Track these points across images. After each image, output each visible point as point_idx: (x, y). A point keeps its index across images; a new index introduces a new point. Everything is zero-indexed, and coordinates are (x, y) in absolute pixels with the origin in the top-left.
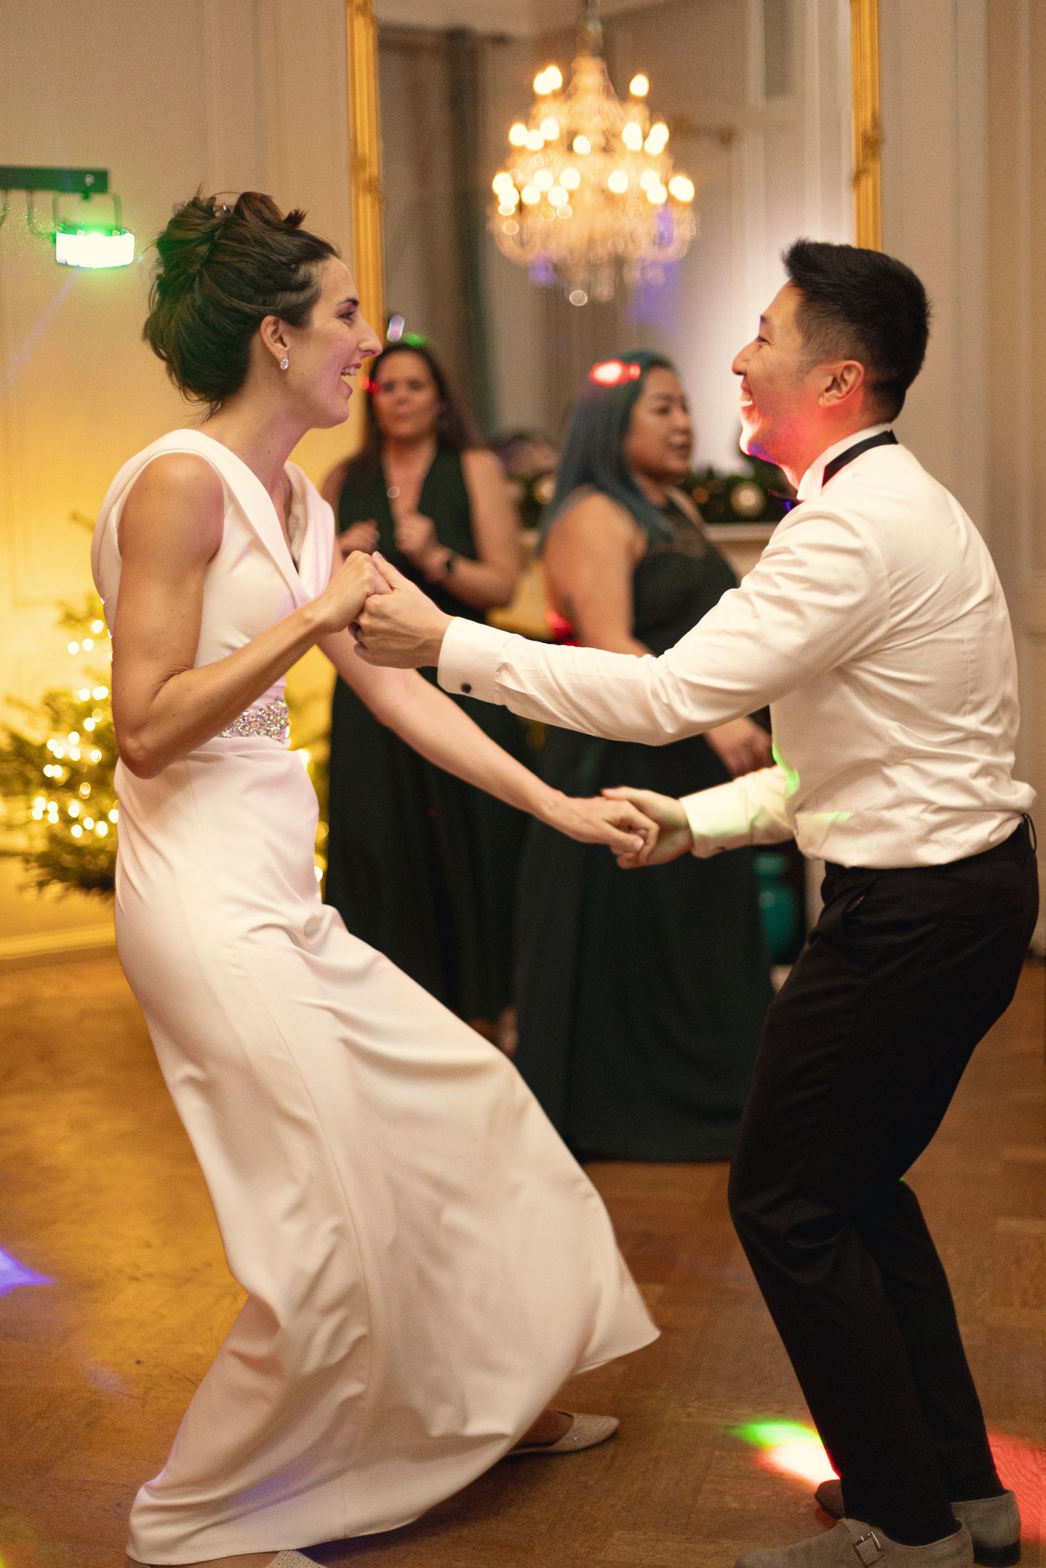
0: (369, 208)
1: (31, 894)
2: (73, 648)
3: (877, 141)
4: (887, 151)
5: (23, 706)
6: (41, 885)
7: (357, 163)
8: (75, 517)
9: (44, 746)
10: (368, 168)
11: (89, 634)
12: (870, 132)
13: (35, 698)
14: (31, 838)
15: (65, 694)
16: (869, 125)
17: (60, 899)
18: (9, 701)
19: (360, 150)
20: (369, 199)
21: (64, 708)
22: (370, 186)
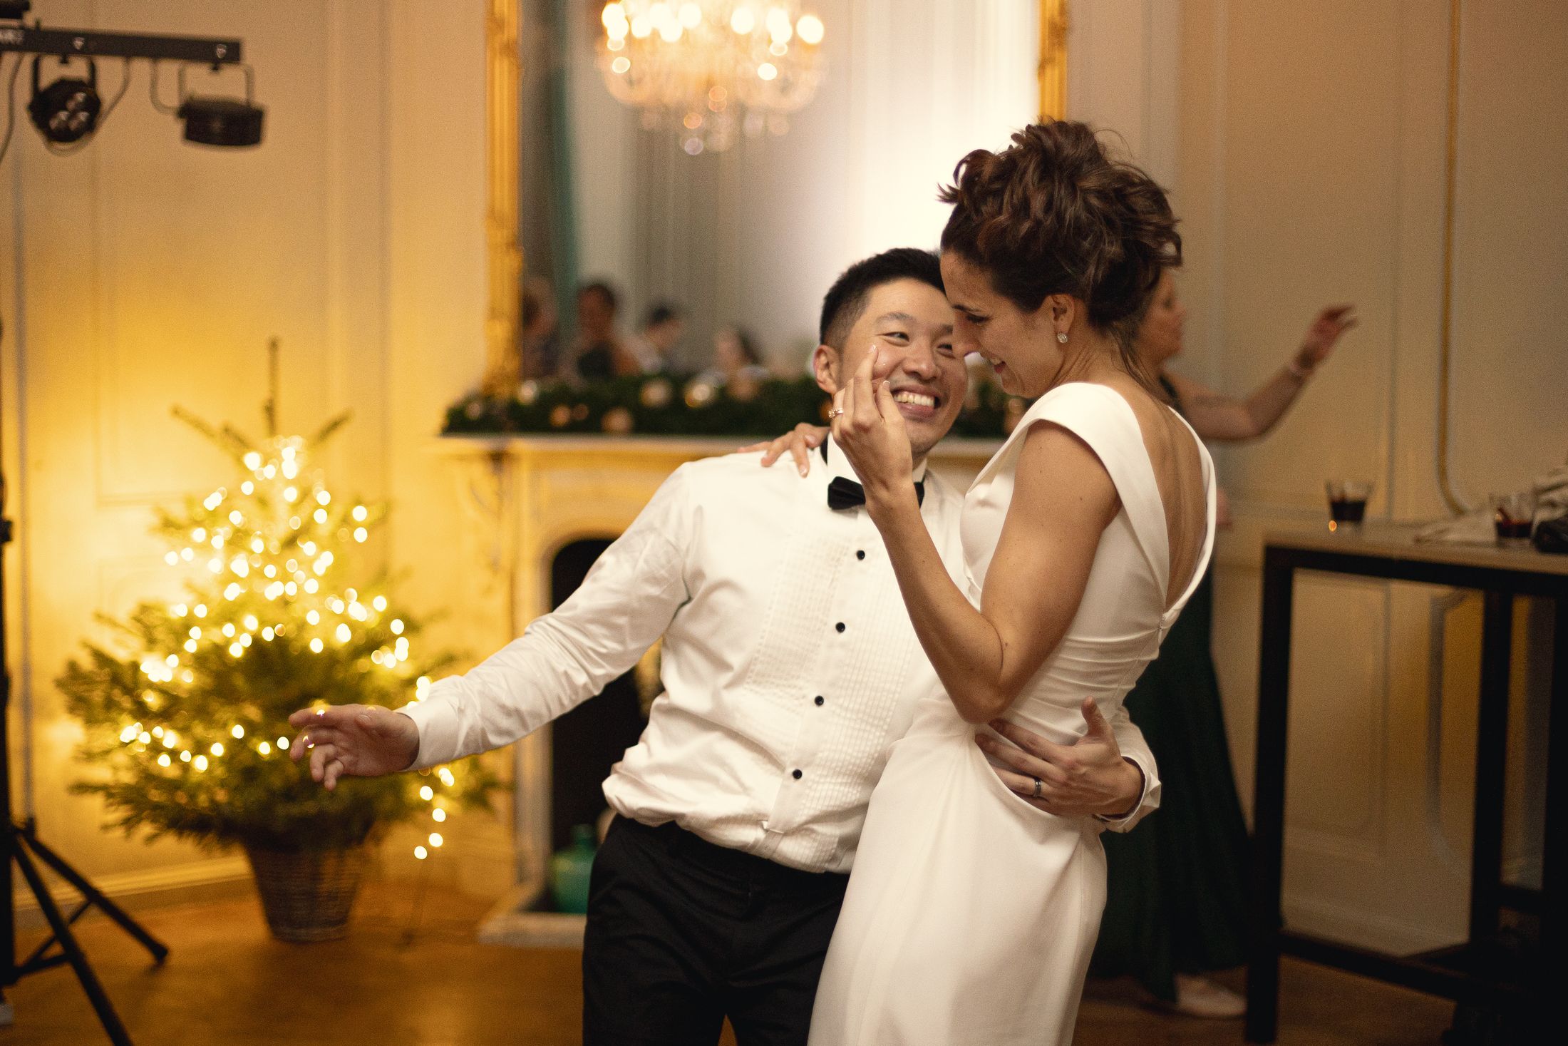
0: (506, 74)
1: (119, 833)
2: (171, 558)
3: (1064, 29)
4: (1074, 39)
5: (113, 623)
6: (129, 824)
7: (495, 23)
8: (176, 412)
9: (135, 666)
10: (506, 32)
11: (188, 542)
12: (1057, 19)
13: (124, 611)
14: (115, 769)
15: (159, 610)
16: (1056, 13)
17: (151, 839)
18: (99, 617)
19: (497, 9)
20: (506, 63)
21: (157, 622)
22: (509, 49)
